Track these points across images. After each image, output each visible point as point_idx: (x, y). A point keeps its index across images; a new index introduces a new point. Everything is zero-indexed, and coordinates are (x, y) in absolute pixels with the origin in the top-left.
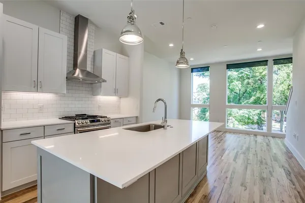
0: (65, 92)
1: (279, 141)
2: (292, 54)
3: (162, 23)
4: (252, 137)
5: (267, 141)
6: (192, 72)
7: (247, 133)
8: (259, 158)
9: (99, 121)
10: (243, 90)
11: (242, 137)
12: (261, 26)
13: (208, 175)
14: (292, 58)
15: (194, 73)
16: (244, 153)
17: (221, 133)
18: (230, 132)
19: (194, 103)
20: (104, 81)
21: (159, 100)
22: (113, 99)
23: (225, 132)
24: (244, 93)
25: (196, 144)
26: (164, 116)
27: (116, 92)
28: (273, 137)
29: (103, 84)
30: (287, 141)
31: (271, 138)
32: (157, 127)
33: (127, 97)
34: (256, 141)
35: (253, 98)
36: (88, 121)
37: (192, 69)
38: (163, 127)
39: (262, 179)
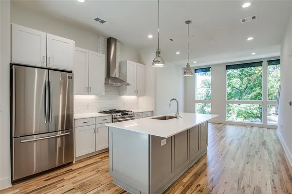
0: (104, 94)
1: (272, 131)
2: (280, 57)
3: (171, 40)
4: (249, 128)
5: (261, 131)
6: (195, 72)
7: (245, 125)
8: (250, 143)
9: (127, 114)
10: (244, 87)
11: (240, 128)
12: (250, 39)
13: (208, 153)
14: (280, 60)
15: (197, 73)
16: (239, 140)
17: (221, 125)
18: (230, 124)
19: (197, 99)
20: (128, 85)
21: (173, 99)
22: (134, 97)
23: (226, 124)
24: (245, 89)
25: (199, 126)
26: (177, 110)
27: (137, 93)
28: (268, 128)
29: (127, 86)
30: (278, 131)
31: (265, 130)
32: (171, 118)
33: (144, 96)
34: (251, 131)
35: (253, 94)
36: (120, 114)
37: (196, 70)
38: (176, 117)
39: (249, 156)
